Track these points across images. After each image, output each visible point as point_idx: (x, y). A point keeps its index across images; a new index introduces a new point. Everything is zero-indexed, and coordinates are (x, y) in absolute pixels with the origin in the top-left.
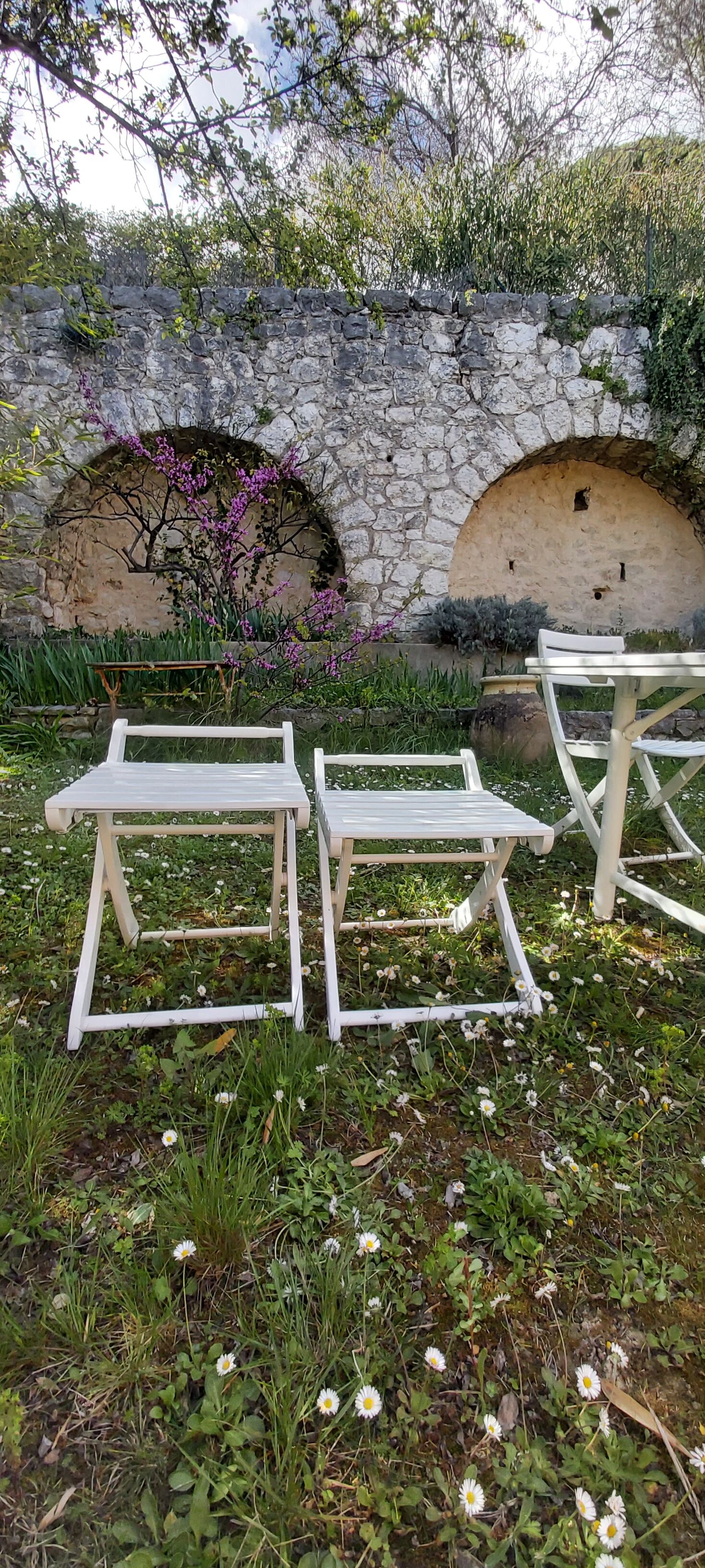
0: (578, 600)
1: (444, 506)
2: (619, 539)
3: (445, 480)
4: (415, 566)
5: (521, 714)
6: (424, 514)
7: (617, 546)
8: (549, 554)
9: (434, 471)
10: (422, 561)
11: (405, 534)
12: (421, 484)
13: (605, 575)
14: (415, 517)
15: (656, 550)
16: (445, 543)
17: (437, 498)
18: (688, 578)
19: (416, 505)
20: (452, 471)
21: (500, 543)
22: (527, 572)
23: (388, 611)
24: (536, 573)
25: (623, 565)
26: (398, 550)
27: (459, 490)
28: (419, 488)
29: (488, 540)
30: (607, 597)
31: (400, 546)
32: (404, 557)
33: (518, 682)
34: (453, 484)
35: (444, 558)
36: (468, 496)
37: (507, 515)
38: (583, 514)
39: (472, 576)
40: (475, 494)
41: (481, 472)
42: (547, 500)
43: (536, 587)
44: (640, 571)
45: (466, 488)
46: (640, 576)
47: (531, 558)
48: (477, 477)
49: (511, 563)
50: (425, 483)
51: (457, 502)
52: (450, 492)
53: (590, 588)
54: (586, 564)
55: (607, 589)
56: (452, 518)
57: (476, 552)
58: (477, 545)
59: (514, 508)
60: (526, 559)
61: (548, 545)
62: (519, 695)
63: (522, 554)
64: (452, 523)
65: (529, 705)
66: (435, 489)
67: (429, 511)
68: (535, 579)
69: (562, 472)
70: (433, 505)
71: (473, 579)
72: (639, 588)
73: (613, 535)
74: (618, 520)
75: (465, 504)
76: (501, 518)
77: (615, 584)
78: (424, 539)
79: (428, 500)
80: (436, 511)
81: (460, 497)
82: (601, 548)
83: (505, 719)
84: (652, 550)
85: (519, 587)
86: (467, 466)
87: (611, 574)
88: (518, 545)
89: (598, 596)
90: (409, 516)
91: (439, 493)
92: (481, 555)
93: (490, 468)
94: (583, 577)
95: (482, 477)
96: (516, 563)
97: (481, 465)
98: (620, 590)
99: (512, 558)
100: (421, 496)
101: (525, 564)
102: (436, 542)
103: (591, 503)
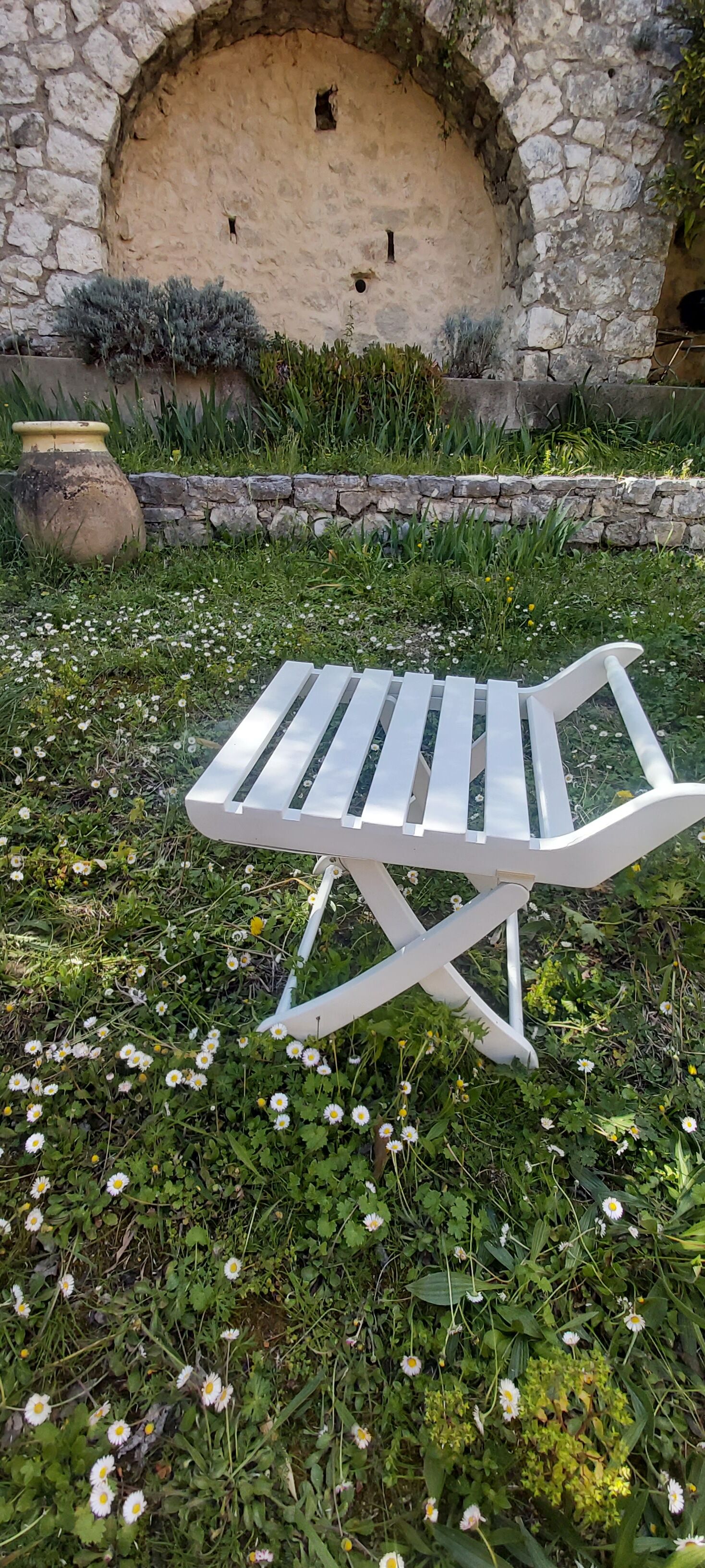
0: (332, 292)
1: (71, 103)
2: (383, 188)
3: (66, 55)
4: (42, 219)
5: (59, 487)
6: (39, 118)
7: (381, 201)
8: (285, 209)
9: (47, 37)
10: (53, 209)
11: (15, 156)
12: (27, 61)
13: (367, 251)
14: (26, 124)
15: (433, 210)
16: (80, 175)
17: (58, 87)
18: (477, 260)
19: (24, 100)
20: (78, 38)
21: (209, 184)
22: (255, 241)
23: (15, 300)
24: (271, 243)
25: (391, 235)
26: (8, 187)
27: (92, 75)
28: (24, 69)
29: (190, 178)
30: (374, 288)
31: (10, 178)
32: (21, 200)
33: (54, 434)
34: (82, 63)
35: (85, 205)
36: (108, 86)
37: (214, 130)
38: (329, 137)
39: (173, 242)
40: (122, 86)
41: (125, 41)
42: (274, 105)
43: (271, 267)
44: (414, 247)
45: (102, 70)
46: (414, 255)
47: (260, 214)
48: (118, 52)
49: (232, 223)
50: (34, 58)
51: (92, 98)
52: (78, 78)
53: (346, 272)
54: (340, 231)
55: (370, 275)
56: (88, 127)
57: (172, 198)
58: (175, 188)
59: (224, 119)
60: (252, 217)
61: (282, 191)
62: (58, 455)
63: (246, 206)
64: (89, 137)
65: (75, 472)
66: (55, 72)
67: (48, 113)
68: (269, 253)
69: (293, 53)
70: (53, 101)
71: (176, 248)
72: (413, 276)
73: (375, 180)
74: (381, 153)
75: (107, 103)
76: (205, 137)
77: (381, 268)
78: (47, 166)
79: (44, 93)
80: (60, 114)
81: (94, 87)
82: (358, 203)
83: (36, 495)
84: (428, 211)
85: (247, 265)
86: (101, 29)
87: (375, 250)
88: (238, 189)
89: (360, 287)
90: (16, 122)
91: (59, 78)
92: (183, 204)
93: (140, 35)
94: (337, 254)
95: (128, 51)
96: (238, 223)
97: (124, 28)
98: (387, 278)
99: (232, 214)
100: (30, 84)
101: (252, 225)
102: (68, 173)
103: (341, 116)
